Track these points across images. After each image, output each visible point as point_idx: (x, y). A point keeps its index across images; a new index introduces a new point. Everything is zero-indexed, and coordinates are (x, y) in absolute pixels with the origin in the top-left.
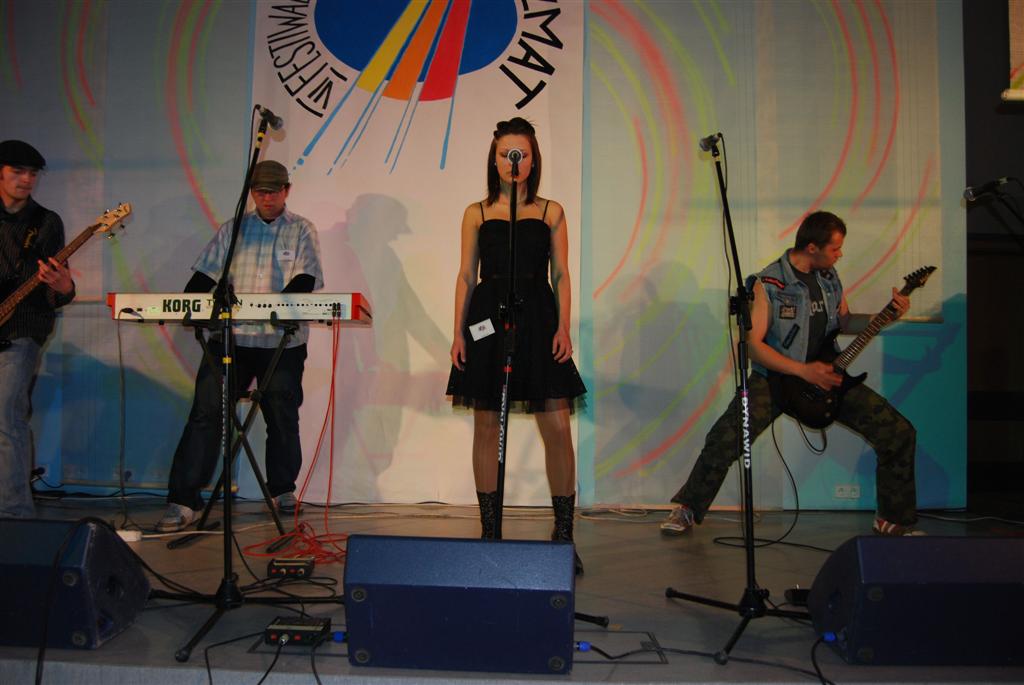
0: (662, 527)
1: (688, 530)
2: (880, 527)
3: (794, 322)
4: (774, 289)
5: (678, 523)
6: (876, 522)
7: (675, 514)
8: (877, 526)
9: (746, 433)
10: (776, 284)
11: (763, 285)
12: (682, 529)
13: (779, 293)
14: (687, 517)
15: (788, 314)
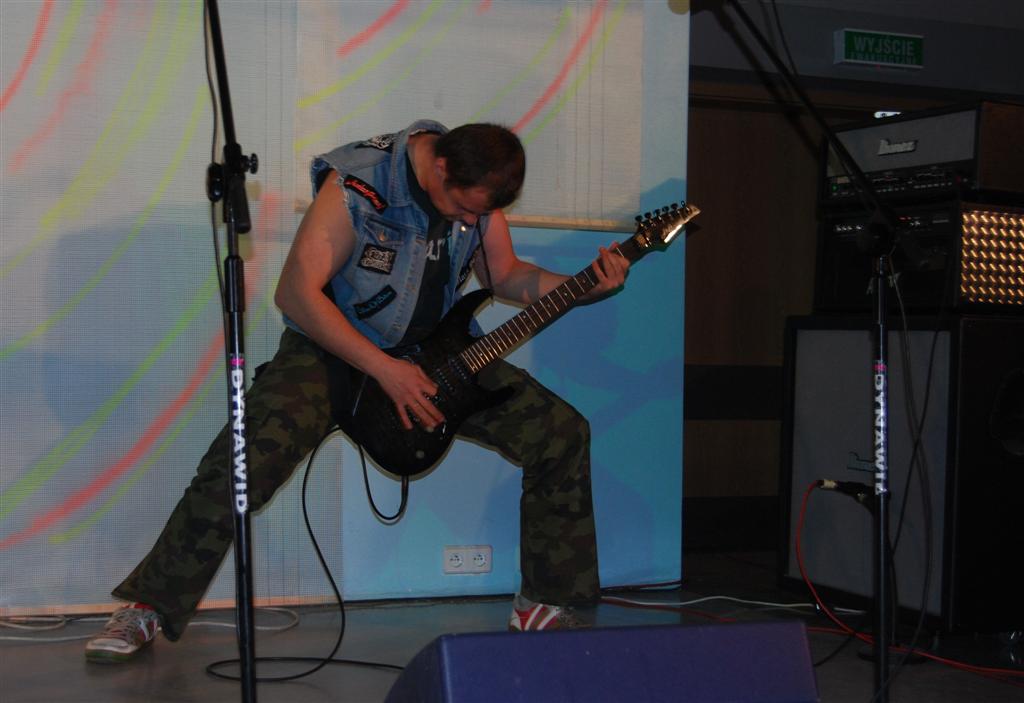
0: (90, 646)
1: (145, 649)
2: (523, 624)
3: (387, 280)
4: (365, 208)
5: (123, 637)
6: (515, 615)
7: (118, 620)
8: (516, 622)
9: (240, 442)
10: (368, 198)
11: (346, 193)
12: (130, 649)
13: (371, 218)
14: (143, 626)
15: (378, 263)
